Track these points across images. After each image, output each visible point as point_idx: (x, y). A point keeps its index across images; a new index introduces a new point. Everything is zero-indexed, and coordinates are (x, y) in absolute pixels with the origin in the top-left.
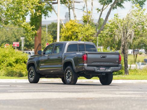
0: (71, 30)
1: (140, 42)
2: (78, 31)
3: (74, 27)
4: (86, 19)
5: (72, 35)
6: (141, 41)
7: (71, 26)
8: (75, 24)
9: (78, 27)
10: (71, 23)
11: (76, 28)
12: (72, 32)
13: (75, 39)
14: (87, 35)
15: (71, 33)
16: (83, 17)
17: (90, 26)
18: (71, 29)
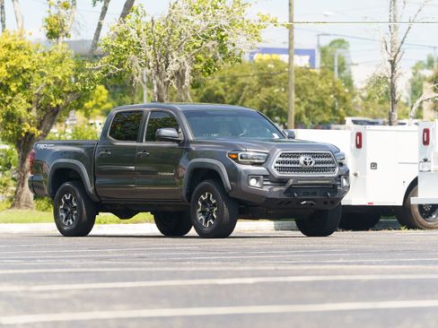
0: (7, 63)
1: (266, 101)
2: (28, 66)
3: (17, 52)
4: (56, 26)
5: (8, 80)
6: (266, 99)
7: (7, 50)
8: (20, 42)
9: (31, 53)
10: (8, 41)
11: (24, 57)
12: (11, 69)
13: (19, 91)
14: (60, 77)
15: (6, 74)
16: (47, 20)
17: (68, 49)
18: (7, 60)
